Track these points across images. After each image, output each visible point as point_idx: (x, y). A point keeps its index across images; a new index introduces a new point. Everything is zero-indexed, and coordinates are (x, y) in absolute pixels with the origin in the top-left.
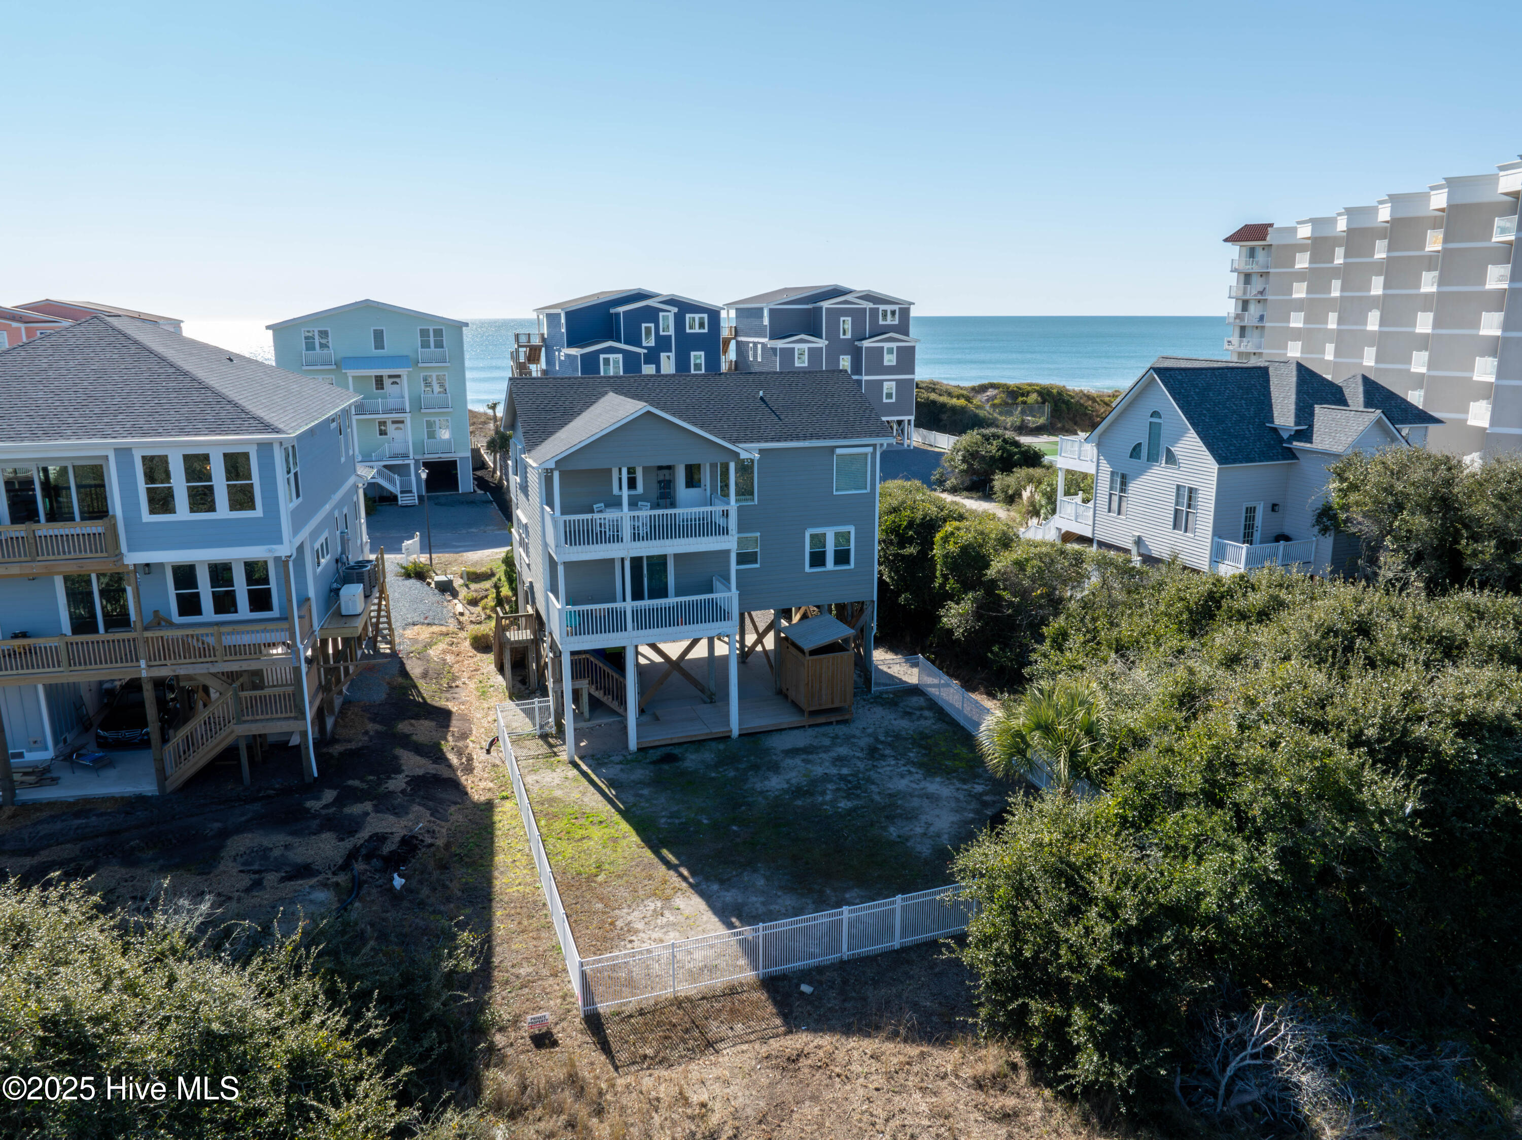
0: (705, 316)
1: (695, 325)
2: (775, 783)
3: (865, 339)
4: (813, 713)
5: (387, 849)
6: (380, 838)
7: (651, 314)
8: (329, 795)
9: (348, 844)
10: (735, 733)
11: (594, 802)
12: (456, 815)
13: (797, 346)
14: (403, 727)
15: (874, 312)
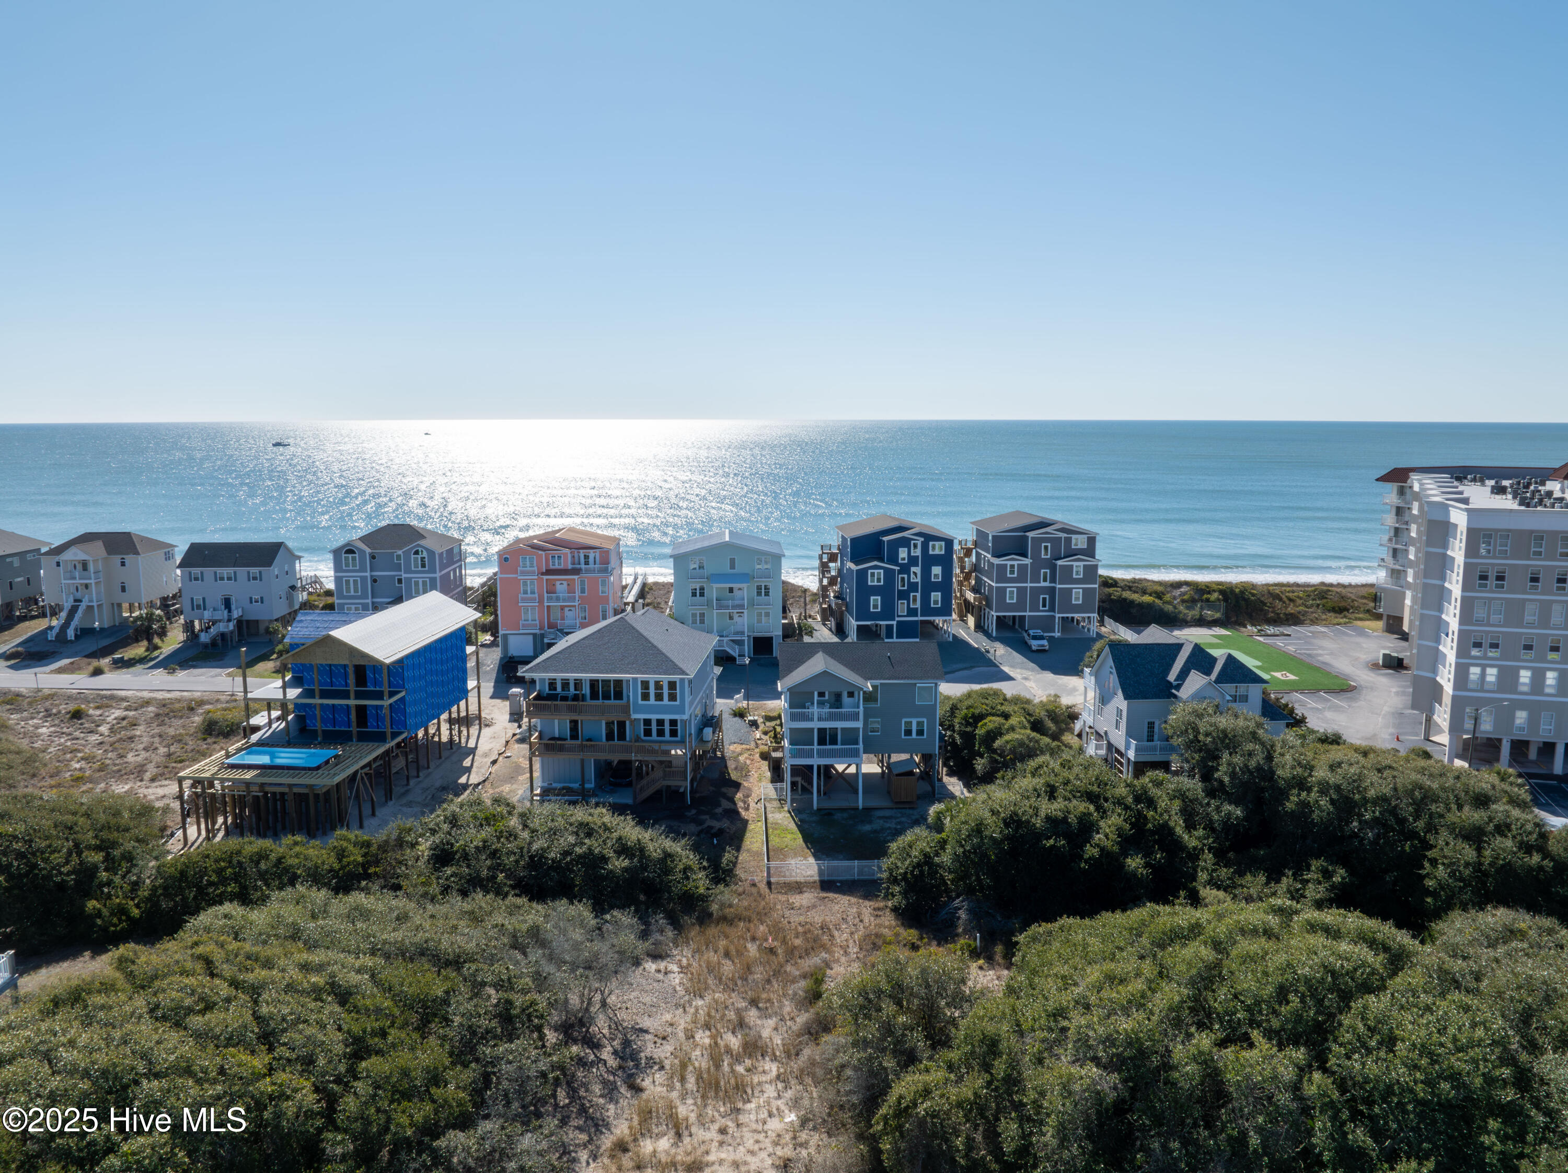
0: (943, 543)
1: (937, 549)
2: (867, 828)
3: (1060, 558)
4: (897, 803)
5: (713, 831)
6: (711, 827)
7: (905, 542)
8: (694, 812)
9: (700, 828)
10: (861, 807)
11: (793, 826)
12: (739, 824)
13: (1009, 563)
14: (724, 790)
15: (1068, 540)
